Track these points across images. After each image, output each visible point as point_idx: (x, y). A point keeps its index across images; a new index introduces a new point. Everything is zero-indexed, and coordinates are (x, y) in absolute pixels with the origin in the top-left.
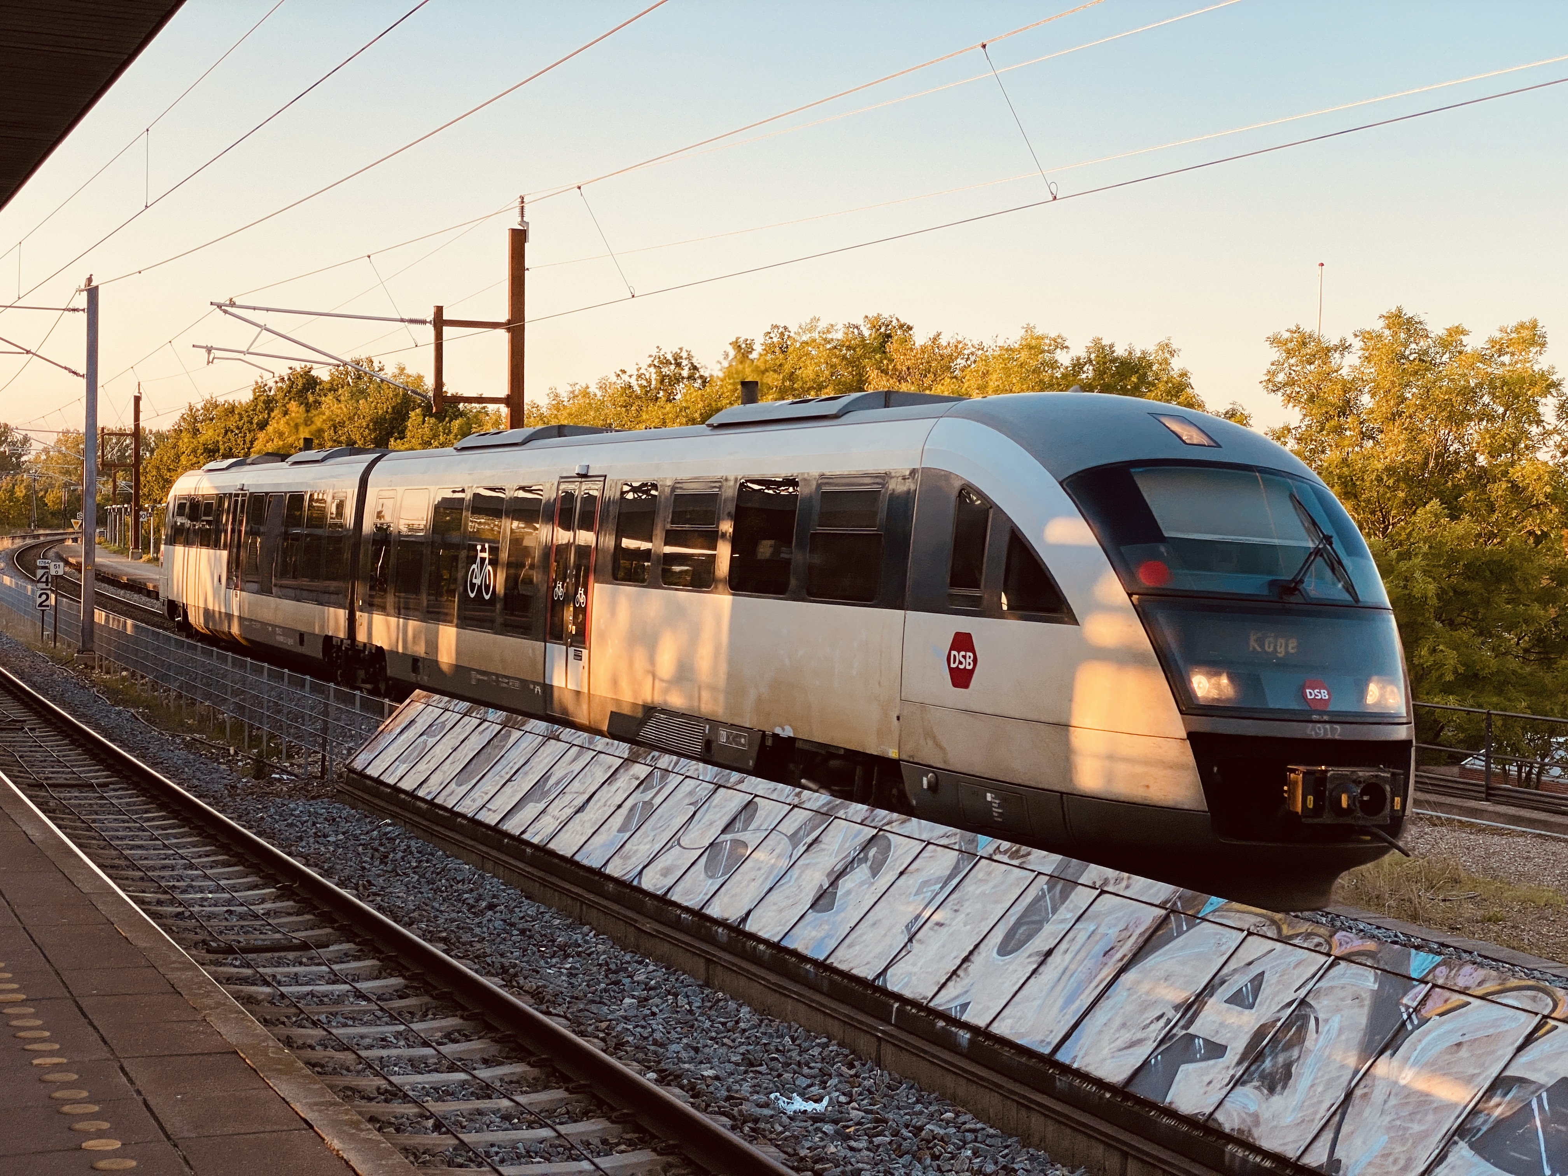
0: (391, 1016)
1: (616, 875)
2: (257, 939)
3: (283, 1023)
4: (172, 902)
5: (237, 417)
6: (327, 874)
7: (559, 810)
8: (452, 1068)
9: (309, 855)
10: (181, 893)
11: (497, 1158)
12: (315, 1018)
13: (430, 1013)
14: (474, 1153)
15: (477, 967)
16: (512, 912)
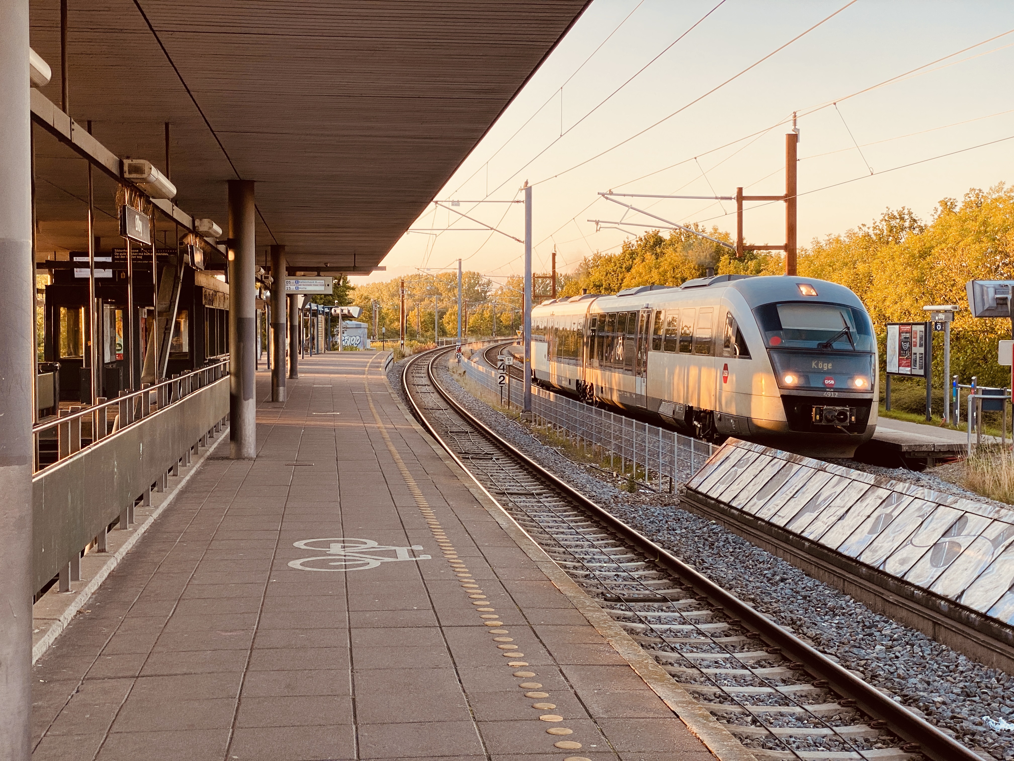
0: (721, 647)
1: (868, 562)
2: (635, 594)
3: (653, 648)
4: (583, 567)
5: (613, 264)
6: (677, 554)
7: (827, 518)
8: (762, 684)
9: (664, 541)
10: (588, 562)
11: (794, 746)
12: (673, 646)
13: (746, 647)
14: (779, 740)
15: (775, 619)
16: (796, 584)
